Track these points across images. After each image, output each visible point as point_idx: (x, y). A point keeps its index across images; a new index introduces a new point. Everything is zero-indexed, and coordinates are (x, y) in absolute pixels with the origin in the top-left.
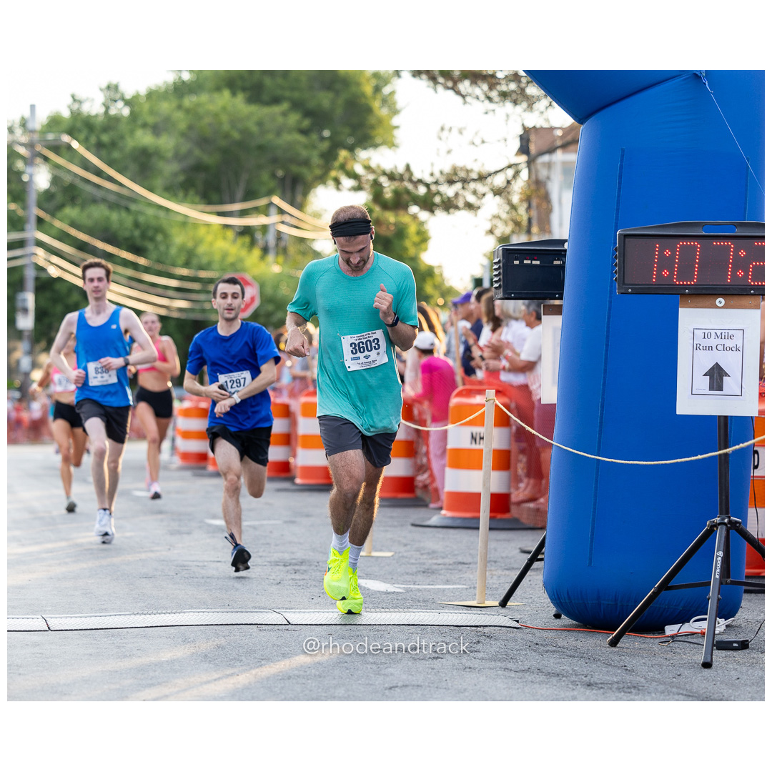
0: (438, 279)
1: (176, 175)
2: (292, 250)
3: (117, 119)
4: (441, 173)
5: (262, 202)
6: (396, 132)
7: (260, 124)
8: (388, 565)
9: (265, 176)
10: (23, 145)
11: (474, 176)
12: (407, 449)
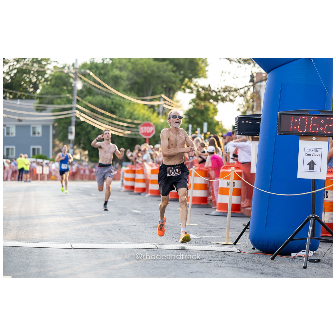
0: (220, 126)
1: (127, 85)
3: (107, 65)
4: (221, 88)
5: (158, 96)
6: (207, 73)
7: (158, 68)
8: (195, 229)
9: (159, 87)
10: (73, 73)
11: (233, 90)
12: (206, 187)
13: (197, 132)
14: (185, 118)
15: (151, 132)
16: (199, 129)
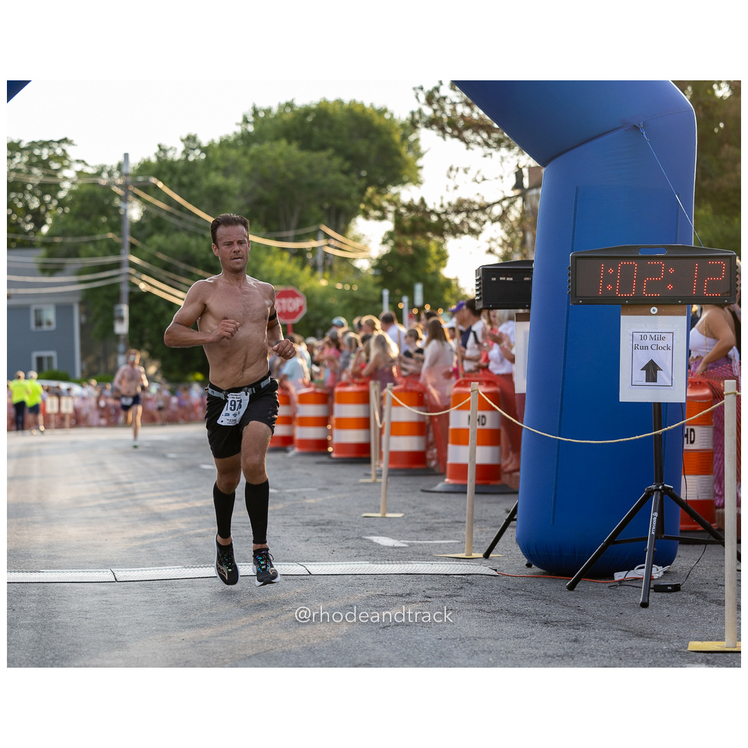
0: (455, 290)
2: (336, 266)
3: (195, 164)
4: (450, 204)
5: (312, 229)
6: (420, 172)
7: (310, 166)
8: (399, 524)
9: (315, 209)
10: (118, 186)
11: (476, 207)
12: (420, 428)
13: (401, 306)
14: (375, 276)
15: (298, 309)
16: (405, 299)
